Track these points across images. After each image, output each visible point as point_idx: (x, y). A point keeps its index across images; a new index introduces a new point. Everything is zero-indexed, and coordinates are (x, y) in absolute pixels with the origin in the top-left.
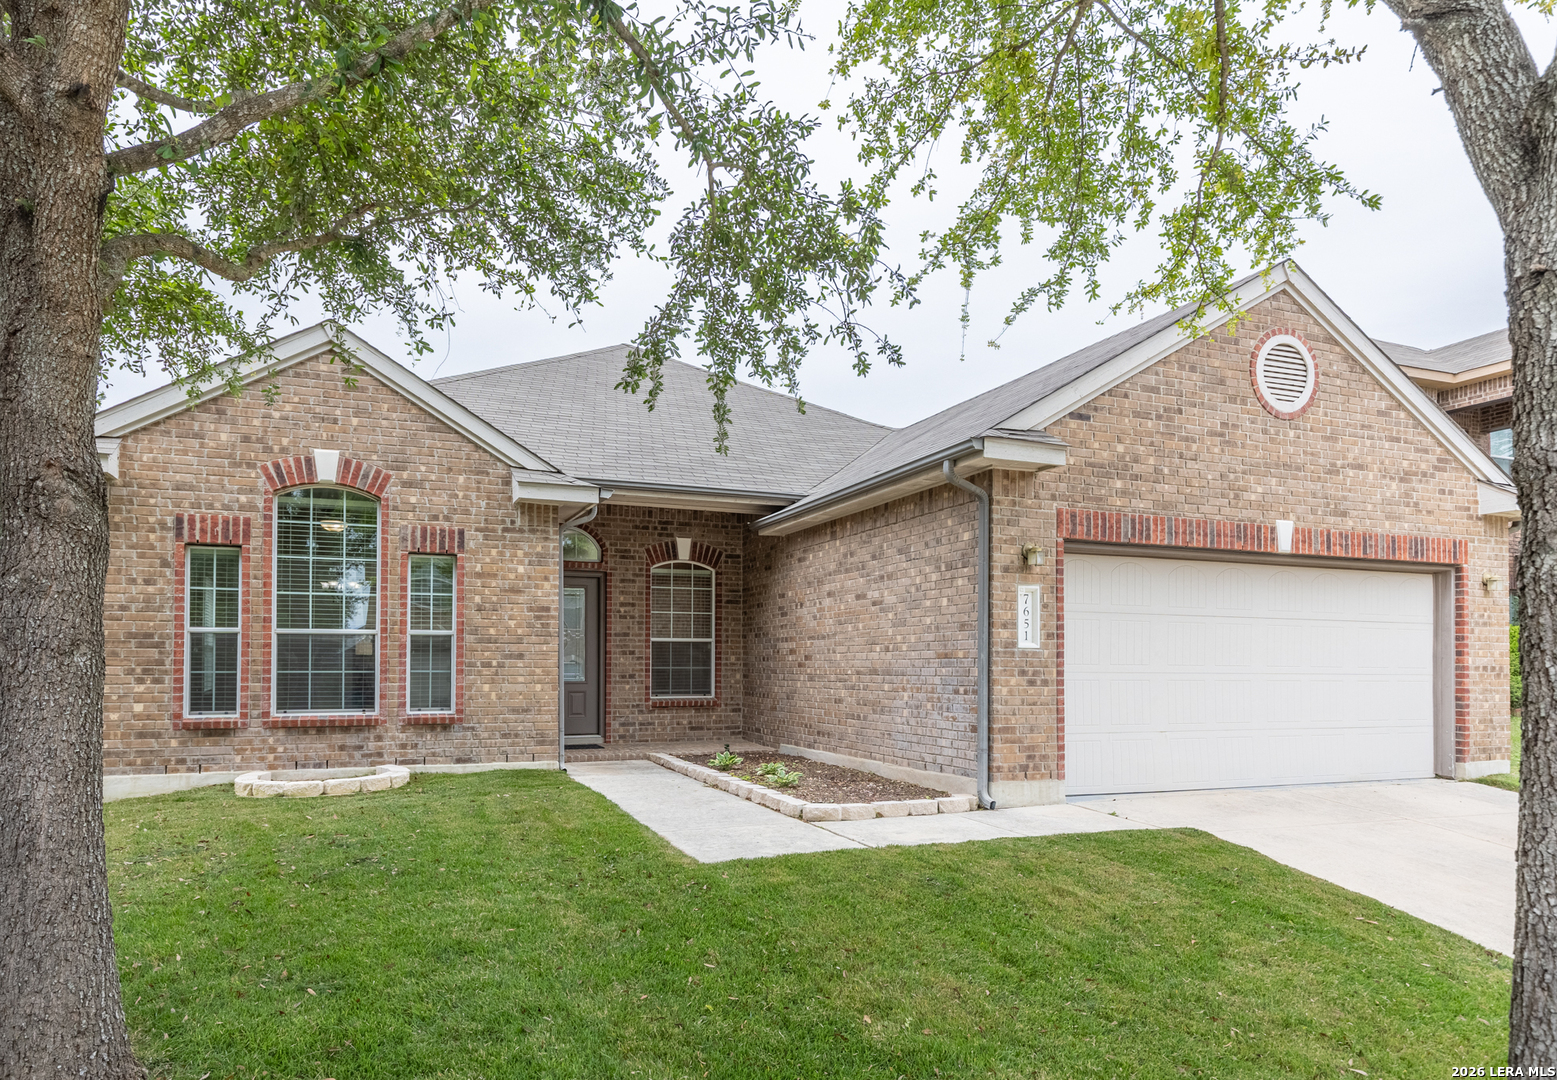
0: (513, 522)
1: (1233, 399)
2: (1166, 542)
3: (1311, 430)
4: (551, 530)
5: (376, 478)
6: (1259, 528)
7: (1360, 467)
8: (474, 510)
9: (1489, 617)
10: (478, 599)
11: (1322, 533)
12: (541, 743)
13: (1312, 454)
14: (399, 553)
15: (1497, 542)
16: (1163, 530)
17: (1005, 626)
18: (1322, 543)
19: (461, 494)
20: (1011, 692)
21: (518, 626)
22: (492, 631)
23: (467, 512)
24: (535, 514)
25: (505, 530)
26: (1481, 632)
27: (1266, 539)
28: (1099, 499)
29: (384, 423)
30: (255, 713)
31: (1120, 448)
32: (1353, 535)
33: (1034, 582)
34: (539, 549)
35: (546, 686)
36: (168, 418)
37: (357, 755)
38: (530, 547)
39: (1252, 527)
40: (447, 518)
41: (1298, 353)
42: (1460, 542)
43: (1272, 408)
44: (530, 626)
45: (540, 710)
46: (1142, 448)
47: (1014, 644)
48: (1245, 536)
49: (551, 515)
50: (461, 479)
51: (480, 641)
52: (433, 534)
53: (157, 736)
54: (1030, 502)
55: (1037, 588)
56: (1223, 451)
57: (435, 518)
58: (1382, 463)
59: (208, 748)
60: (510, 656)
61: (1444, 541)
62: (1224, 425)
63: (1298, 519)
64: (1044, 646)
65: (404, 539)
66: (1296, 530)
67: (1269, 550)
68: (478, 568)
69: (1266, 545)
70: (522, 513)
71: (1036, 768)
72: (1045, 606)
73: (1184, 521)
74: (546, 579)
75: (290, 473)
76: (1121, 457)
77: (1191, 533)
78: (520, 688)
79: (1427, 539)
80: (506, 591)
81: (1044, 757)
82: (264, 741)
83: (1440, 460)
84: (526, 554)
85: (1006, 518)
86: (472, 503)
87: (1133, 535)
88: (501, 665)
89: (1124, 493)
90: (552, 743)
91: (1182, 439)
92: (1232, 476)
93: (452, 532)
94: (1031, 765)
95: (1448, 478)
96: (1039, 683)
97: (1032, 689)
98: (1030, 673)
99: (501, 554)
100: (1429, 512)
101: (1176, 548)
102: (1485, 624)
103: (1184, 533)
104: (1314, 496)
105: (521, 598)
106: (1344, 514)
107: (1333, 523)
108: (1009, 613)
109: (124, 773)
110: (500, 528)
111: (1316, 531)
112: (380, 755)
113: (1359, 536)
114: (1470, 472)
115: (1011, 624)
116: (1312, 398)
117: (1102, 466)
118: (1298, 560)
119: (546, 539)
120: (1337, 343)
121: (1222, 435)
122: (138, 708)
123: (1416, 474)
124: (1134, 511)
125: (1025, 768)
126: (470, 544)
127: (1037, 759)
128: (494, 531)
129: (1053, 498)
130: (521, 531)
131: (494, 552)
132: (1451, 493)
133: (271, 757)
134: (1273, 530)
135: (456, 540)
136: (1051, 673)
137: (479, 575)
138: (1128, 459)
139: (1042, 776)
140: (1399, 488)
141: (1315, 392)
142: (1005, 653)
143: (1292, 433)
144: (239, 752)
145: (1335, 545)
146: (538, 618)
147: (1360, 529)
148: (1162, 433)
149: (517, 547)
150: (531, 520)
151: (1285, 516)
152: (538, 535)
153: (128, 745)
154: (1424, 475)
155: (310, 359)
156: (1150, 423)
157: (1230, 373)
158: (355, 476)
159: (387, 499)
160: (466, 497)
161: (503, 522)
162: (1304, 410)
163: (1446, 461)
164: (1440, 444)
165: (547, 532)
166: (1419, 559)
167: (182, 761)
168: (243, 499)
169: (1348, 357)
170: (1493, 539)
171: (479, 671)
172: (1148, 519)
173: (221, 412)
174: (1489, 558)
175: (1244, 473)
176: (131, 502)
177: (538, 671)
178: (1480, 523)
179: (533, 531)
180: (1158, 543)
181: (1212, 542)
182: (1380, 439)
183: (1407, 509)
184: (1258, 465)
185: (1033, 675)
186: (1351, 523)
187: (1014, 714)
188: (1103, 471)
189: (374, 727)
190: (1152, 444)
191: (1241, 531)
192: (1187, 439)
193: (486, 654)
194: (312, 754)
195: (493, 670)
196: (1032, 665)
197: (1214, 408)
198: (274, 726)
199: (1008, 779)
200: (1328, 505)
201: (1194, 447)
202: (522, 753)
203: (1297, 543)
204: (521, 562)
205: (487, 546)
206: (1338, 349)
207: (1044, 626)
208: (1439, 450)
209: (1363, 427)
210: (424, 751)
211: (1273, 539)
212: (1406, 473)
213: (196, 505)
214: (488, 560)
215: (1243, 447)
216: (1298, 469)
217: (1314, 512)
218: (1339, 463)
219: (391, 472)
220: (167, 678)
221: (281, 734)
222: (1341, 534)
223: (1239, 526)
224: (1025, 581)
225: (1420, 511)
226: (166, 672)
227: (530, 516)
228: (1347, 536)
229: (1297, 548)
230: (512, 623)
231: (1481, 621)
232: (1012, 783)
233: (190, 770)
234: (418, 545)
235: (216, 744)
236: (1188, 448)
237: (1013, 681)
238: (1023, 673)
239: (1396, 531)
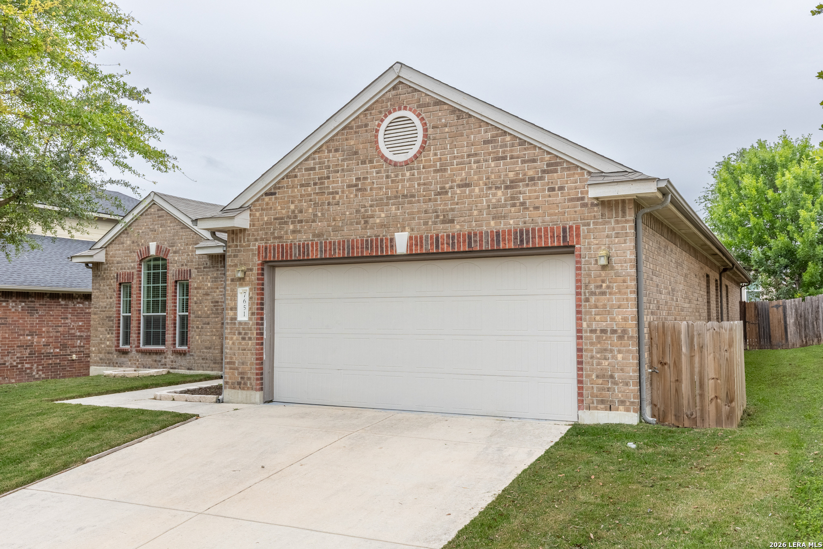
0: (207, 264)
1: (364, 162)
2: (319, 257)
3: (423, 168)
4: (219, 265)
5: (166, 251)
6: (382, 240)
7: (467, 185)
8: (194, 260)
9: (608, 287)
10: (195, 299)
11: (432, 237)
12: (215, 363)
13: (424, 184)
14: (172, 281)
15: (617, 222)
16: (317, 250)
17: (231, 309)
18: (432, 244)
19: (190, 254)
20: (233, 343)
21: (208, 310)
22: (200, 313)
23: (192, 261)
24: (214, 260)
25: (204, 268)
26: (598, 300)
27: (387, 247)
28: (280, 237)
29: (169, 228)
30: (134, 346)
31: (292, 207)
32: (459, 235)
33: (246, 285)
34: (215, 275)
35: (217, 337)
36: (116, 238)
37: (160, 364)
38: (212, 274)
39: (377, 240)
40: (186, 265)
41: (410, 120)
42: (571, 227)
43: (391, 161)
44: (212, 310)
45: (214, 348)
46: (305, 204)
47: (236, 319)
48: (372, 246)
49: (219, 259)
50: (191, 247)
51: (196, 317)
52: (182, 272)
53: (112, 353)
54: (244, 244)
55: (247, 288)
56: (356, 195)
57: (183, 265)
58: (488, 178)
59: (123, 359)
60: (204, 324)
61: (552, 230)
62: (358, 179)
63: (412, 230)
64: (250, 319)
65: (173, 275)
66: (411, 238)
67: (389, 253)
68: (195, 286)
69: (387, 251)
70: (210, 259)
71: (245, 384)
72: (251, 298)
73: (330, 243)
74: (217, 288)
75: (143, 253)
76: (293, 212)
77: (335, 249)
78: (208, 338)
79: (533, 230)
80: (204, 295)
81: (249, 379)
82: (136, 357)
83: (548, 165)
84: (211, 278)
85: (233, 254)
86: (194, 257)
87: (299, 255)
88: (202, 328)
89: (294, 232)
90: (218, 363)
91: (329, 193)
92: (363, 210)
93: (187, 271)
94: (243, 382)
95: (559, 177)
96: (247, 339)
97: (243, 342)
98: (243, 334)
99: (203, 278)
100: (536, 208)
101: (326, 259)
102: (604, 293)
103: (330, 250)
104: (426, 212)
105: (209, 298)
106: (452, 221)
107: (442, 230)
108: (233, 302)
109: (105, 366)
110: (202, 267)
111: (426, 237)
112: (165, 365)
113: (464, 235)
114: (582, 169)
115: (234, 309)
116: (422, 147)
117: (282, 218)
118: (410, 257)
119: (218, 270)
120: (445, 104)
121: (356, 185)
122: (108, 343)
123: (523, 180)
124: (300, 241)
125: (239, 383)
126: (193, 275)
127: (245, 379)
128: (200, 268)
129: (256, 240)
130: (209, 268)
131: (201, 277)
132: (561, 188)
133: (137, 363)
134: (392, 240)
135: (189, 274)
136: (253, 334)
137: (196, 288)
138: (296, 212)
139: (248, 389)
140: (503, 194)
141: (424, 142)
142: (231, 323)
143: (408, 174)
144: (130, 360)
145: (443, 244)
146: (215, 306)
147: (466, 229)
148: (317, 193)
149: (208, 275)
150: (212, 262)
151: (403, 230)
152: (215, 269)
153: (105, 356)
154: (532, 179)
155: (149, 208)
156: (309, 189)
157: (361, 146)
158: (160, 252)
159: (169, 260)
160: (192, 255)
161: (204, 264)
162: (416, 157)
163: (557, 164)
164: (549, 153)
165: (218, 267)
166: (525, 246)
167: (117, 363)
168: (132, 264)
169: (454, 111)
170: (613, 221)
171: (195, 330)
172: (308, 245)
173: (128, 233)
174: (608, 236)
175: (371, 206)
176: (107, 269)
177: (214, 330)
178: (596, 209)
179: (213, 267)
180: (314, 257)
181: (348, 253)
182: (486, 161)
183: (513, 209)
184: (382, 199)
185: (244, 335)
186: (458, 227)
187: (235, 355)
188: (282, 221)
189: (164, 353)
190: (311, 200)
191: (368, 243)
192: (332, 193)
193: (198, 323)
194: (148, 363)
195: (200, 329)
196: (244, 329)
197: (350, 170)
198: (138, 351)
199: (231, 388)
200: (437, 217)
201: (337, 197)
202: (209, 367)
203: (411, 246)
204: (209, 282)
205: (199, 275)
206: (446, 107)
207: (250, 309)
208: (547, 157)
209: (469, 156)
210: (178, 364)
211: (392, 246)
212: (512, 182)
213: (121, 269)
214: (199, 282)
215: (371, 189)
216: (413, 196)
217: (426, 223)
218: (447, 186)
219: (170, 248)
220: (114, 332)
221: (140, 354)
222: (448, 236)
223: (367, 241)
224: (241, 285)
225: (527, 209)
226: (114, 330)
227: (212, 260)
228: (453, 237)
229: (411, 250)
230: (206, 309)
231: (598, 291)
232: (233, 391)
233: (119, 367)
234: (177, 277)
235: (124, 357)
236: (334, 198)
237: (235, 338)
238: (240, 334)
239: (502, 226)
